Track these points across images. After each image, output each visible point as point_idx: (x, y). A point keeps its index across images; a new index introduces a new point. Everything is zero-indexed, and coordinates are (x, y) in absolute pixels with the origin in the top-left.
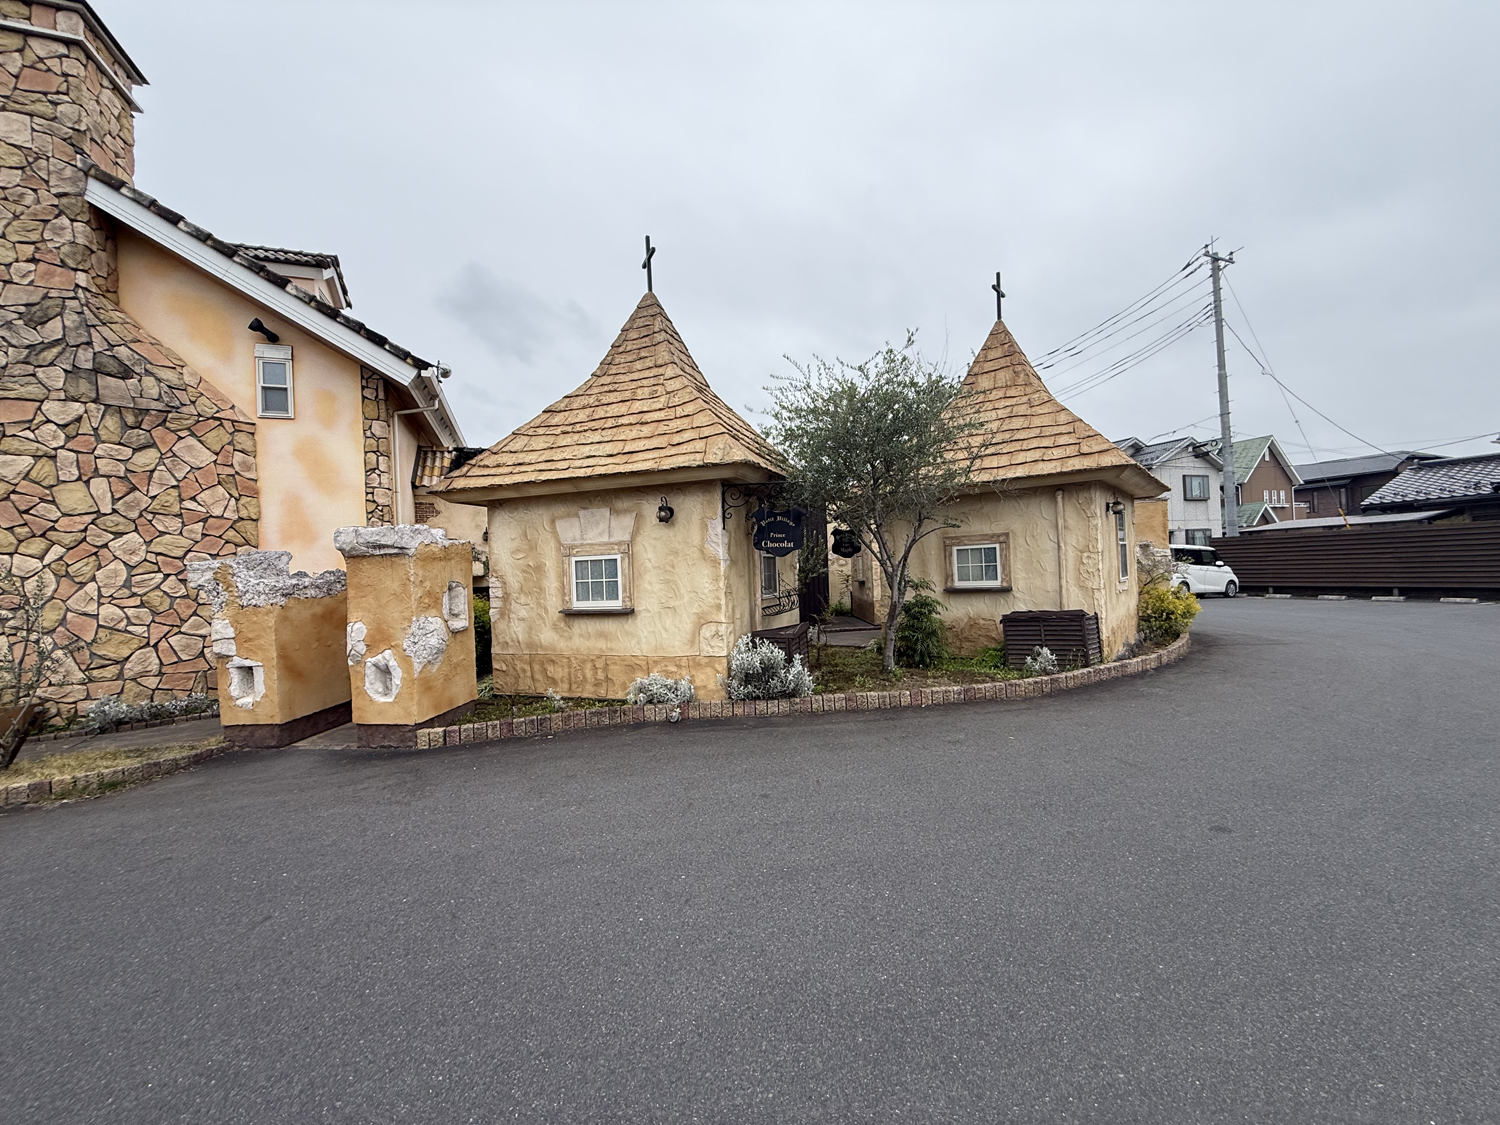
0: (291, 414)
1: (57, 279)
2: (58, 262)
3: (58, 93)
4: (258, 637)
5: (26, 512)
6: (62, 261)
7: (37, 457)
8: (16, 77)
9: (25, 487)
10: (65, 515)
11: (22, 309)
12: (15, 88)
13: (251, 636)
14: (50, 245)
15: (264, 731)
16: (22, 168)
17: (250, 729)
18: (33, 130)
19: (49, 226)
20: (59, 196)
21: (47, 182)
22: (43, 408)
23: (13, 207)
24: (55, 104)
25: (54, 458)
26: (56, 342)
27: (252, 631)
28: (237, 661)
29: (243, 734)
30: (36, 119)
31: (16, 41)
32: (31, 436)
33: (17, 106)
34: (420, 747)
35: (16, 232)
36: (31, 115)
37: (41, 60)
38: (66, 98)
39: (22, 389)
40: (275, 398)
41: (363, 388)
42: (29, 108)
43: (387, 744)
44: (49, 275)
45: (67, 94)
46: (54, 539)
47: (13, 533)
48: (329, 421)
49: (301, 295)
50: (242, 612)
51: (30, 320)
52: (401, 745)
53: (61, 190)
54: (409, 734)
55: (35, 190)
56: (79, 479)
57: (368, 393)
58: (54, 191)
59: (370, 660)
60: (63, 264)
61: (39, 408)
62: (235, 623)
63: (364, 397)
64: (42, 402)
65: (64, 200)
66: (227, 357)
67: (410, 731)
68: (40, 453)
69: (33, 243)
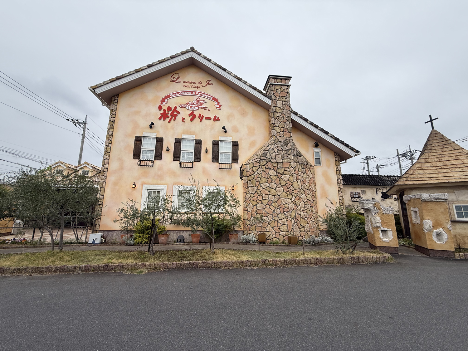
0: (321, 165)
1: (287, 135)
2: (287, 131)
3: (286, 96)
4: (389, 222)
5: (289, 188)
6: (288, 131)
7: (290, 175)
8: (280, 94)
9: (288, 182)
10: (295, 189)
11: (283, 142)
12: (280, 96)
13: (386, 222)
14: (286, 128)
15: (393, 249)
16: (281, 112)
17: (387, 248)
18: (283, 104)
19: (286, 124)
20: (287, 117)
21: (285, 114)
22: (291, 164)
23: (280, 120)
24: (286, 98)
25: (292, 175)
26: (290, 149)
27: (387, 221)
28: (382, 229)
29: (384, 249)
30: (283, 102)
31: (279, 87)
32: (288, 170)
33: (280, 100)
34: (456, 258)
35: (281, 126)
36: (282, 101)
37: (283, 90)
38: (288, 97)
39: (287, 160)
40: (318, 160)
41: (335, 158)
42: (282, 100)
43: (442, 256)
44: (286, 134)
45: (288, 96)
46: (293, 195)
47: (286, 193)
48: (329, 167)
49: (332, 136)
50: (383, 215)
51: (285, 144)
52: (448, 257)
53: (288, 116)
54: (452, 254)
55: (283, 116)
56: (296, 181)
57: (336, 159)
58: (286, 116)
59: (435, 231)
60: (288, 132)
61: (290, 164)
62: (381, 218)
63: (335, 160)
64: (290, 163)
65: (288, 118)
66: (308, 151)
67: (452, 253)
68: (290, 174)
69: (283, 128)
